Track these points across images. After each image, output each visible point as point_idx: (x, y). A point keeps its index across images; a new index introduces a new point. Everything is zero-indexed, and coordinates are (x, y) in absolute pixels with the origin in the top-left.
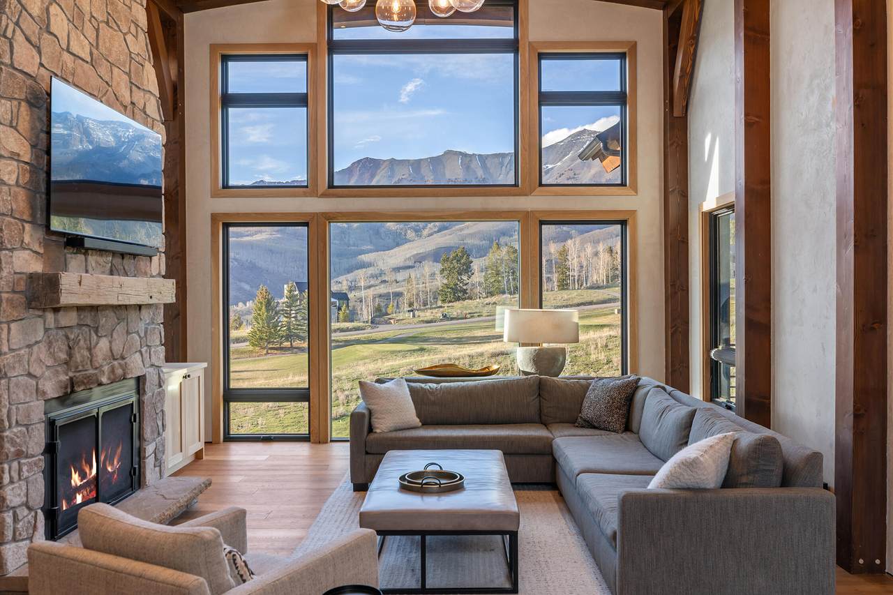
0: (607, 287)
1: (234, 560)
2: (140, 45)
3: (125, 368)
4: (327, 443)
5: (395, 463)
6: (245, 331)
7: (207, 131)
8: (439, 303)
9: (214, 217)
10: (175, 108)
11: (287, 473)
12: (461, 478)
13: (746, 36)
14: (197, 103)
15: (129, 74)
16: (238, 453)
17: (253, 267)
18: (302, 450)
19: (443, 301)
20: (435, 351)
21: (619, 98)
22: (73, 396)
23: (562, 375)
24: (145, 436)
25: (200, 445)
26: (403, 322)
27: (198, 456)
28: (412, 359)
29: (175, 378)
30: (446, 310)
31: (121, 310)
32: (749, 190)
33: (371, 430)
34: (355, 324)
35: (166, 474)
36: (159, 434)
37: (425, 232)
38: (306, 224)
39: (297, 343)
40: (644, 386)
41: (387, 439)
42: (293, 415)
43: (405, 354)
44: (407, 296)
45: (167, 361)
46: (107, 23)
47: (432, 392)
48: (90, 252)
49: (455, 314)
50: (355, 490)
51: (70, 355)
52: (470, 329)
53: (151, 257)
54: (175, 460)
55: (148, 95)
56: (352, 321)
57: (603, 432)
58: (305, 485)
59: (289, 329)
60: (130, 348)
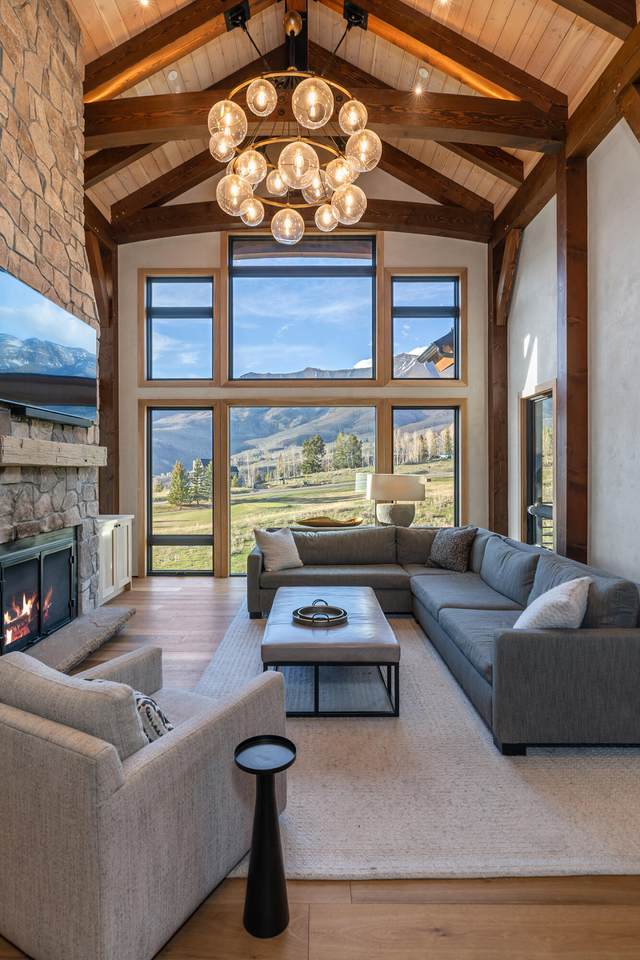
0: (419, 463)
1: (148, 713)
2: (79, 255)
3: (63, 519)
4: (226, 577)
5: (287, 599)
6: (165, 493)
7: (136, 337)
8: (302, 474)
9: (141, 403)
10: (111, 317)
11: (197, 602)
12: (345, 613)
13: (568, 254)
14: (128, 315)
15: (69, 278)
16: (159, 586)
17: (171, 449)
18: (207, 583)
19: (305, 473)
20: (299, 508)
21: (454, 312)
22: (16, 542)
23: (412, 525)
24: (82, 574)
25: (128, 580)
26: (277, 487)
27: (127, 588)
28: (282, 513)
29: (107, 527)
30: (306, 479)
31: (61, 471)
32: (570, 377)
33: (263, 569)
34: (243, 489)
35: (100, 602)
36: (93, 572)
37: (292, 425)
38: (212, 408)
39: (202, 502)
40: (482, 535)
41: (276, 577)
42: (199, 552)
43: (278, 509)
44: (279, 469)
45: (100, 513)
46: (50, 233)
47: (311, 539)
48: (33, 421)
49: (312, 482)
50: (251, 617)
51: (13, 507)
52: (323, 492)
53: (87, 428)
54: (107, 592)
55: (85, 298)
56: (240, 486)
57: (450, 572)
58: (210, 613)
59: (196, 492)
60: (69, 502)
